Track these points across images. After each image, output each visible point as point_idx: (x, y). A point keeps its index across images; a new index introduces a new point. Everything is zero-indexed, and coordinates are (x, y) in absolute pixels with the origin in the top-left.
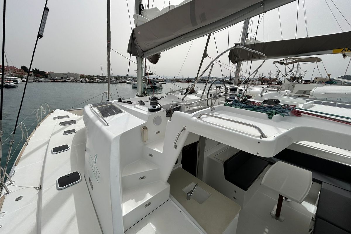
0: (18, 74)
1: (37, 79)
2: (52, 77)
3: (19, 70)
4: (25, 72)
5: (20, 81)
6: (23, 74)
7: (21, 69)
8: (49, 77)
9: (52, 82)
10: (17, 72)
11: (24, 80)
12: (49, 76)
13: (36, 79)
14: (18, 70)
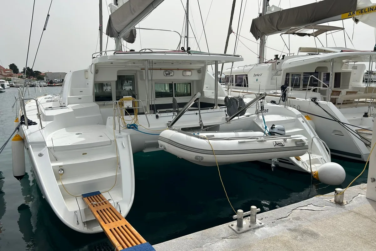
0: (4, 76)
1: (30, 82)
2: (49, 80)
3: (7, 70)
4: (14, 73)
5: (7, 85)
6: (11, 76)
7: (8, 68)
8: (45, 80)
9: (49, 86)
10: (3, 74)
11: (12, 84)
12: (45, 78)
13: (27, 83)
14: (5, 70)
